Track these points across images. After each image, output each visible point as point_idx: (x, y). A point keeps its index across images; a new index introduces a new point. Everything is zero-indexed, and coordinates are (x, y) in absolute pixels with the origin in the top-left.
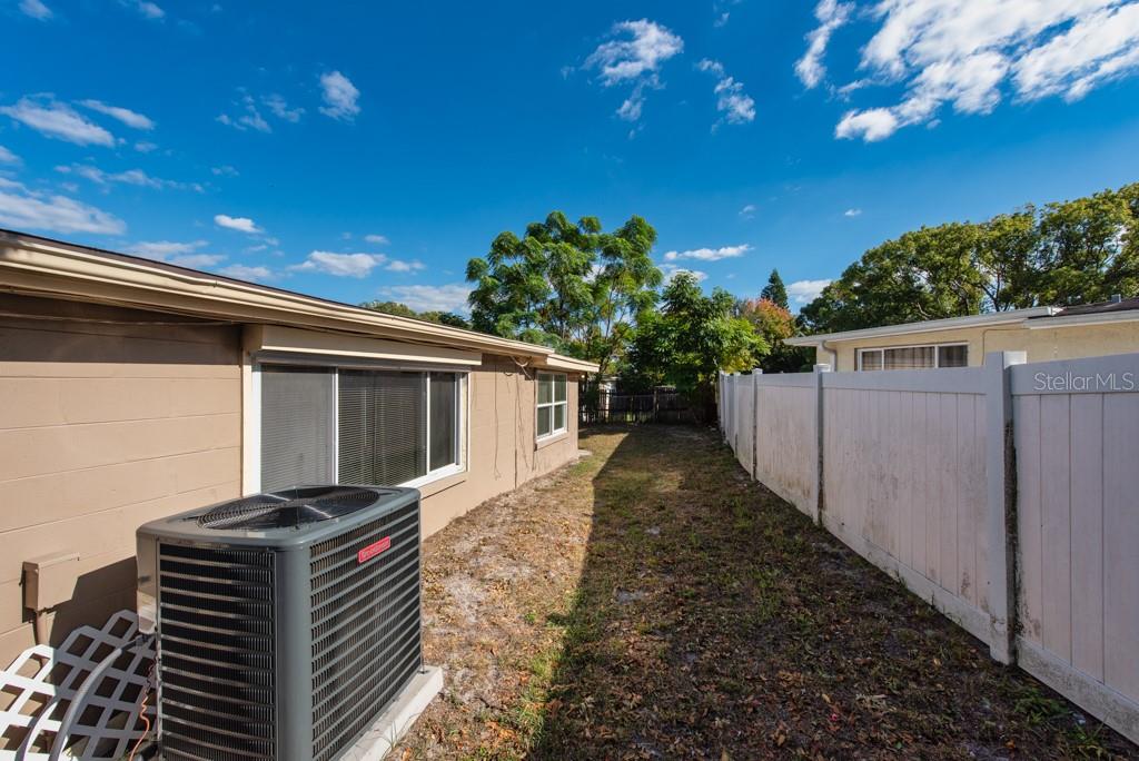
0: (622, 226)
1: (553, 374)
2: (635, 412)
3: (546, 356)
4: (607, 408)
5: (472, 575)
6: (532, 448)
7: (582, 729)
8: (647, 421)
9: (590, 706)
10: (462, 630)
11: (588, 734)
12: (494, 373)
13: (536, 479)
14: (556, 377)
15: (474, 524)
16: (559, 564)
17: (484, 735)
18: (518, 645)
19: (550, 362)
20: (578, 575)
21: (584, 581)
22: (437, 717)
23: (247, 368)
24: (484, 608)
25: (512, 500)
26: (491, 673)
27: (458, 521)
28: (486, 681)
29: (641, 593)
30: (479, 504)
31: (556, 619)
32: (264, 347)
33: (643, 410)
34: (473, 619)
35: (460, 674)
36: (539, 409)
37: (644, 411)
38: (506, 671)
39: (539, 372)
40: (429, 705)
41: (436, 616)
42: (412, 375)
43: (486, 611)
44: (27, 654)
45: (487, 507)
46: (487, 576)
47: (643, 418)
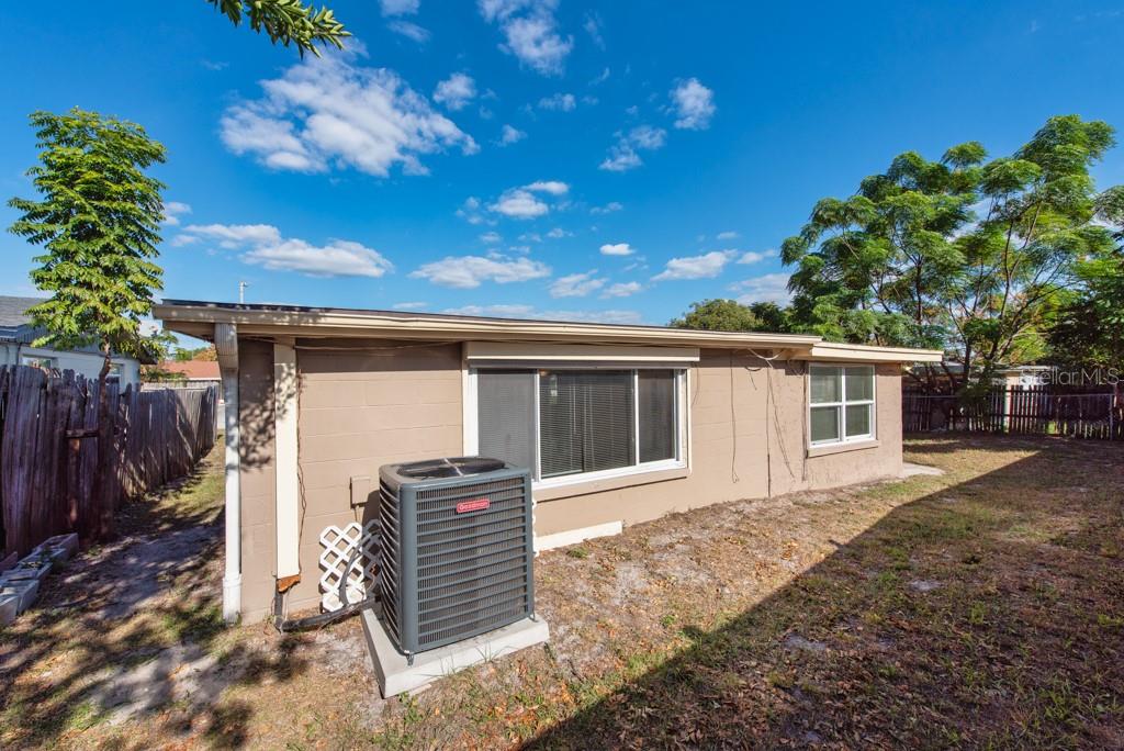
0: (1028, 139)
1: (843, 366)
2: (1070, 418)
3: (812, 346)
4: (1008, 412)
5: (646, 566)
6: (802, 455)
7: (620, 729)
8: (1095, 436)
9: (644, 715)
10: (602, 607)
11: (622, 736)
12: (728, 369)
13: (808, 492)
14: (846, 369)
15: (688, 523)
16: (746, 583)
17: (552, 690)
18: (636, 638)
19: (816, 352)
20: (757, 600)
21: (758, 608)
22: (532, 659)
23: (465, 372)
24: (634, 596)
25: (748, 509)
26: (596, 649)
27: (675, 516)
28: (587, 653)
29: (821, 647)
30: (708, 503)
31: (690, 631)
32: (469, 357)
33: (1084, 418)
34: (617, 602)
35: (572, 638)
36: (812, 409)
37: (1088, 418)
38: (608, 654)
39: (811, 365)
40: (531, 647)
41: (592, 588)
42: (621, 374)
43: (634, 600)
44: (350, 526)
45: (716, 510)
46: (658, 571)
47: (1087, 429)
